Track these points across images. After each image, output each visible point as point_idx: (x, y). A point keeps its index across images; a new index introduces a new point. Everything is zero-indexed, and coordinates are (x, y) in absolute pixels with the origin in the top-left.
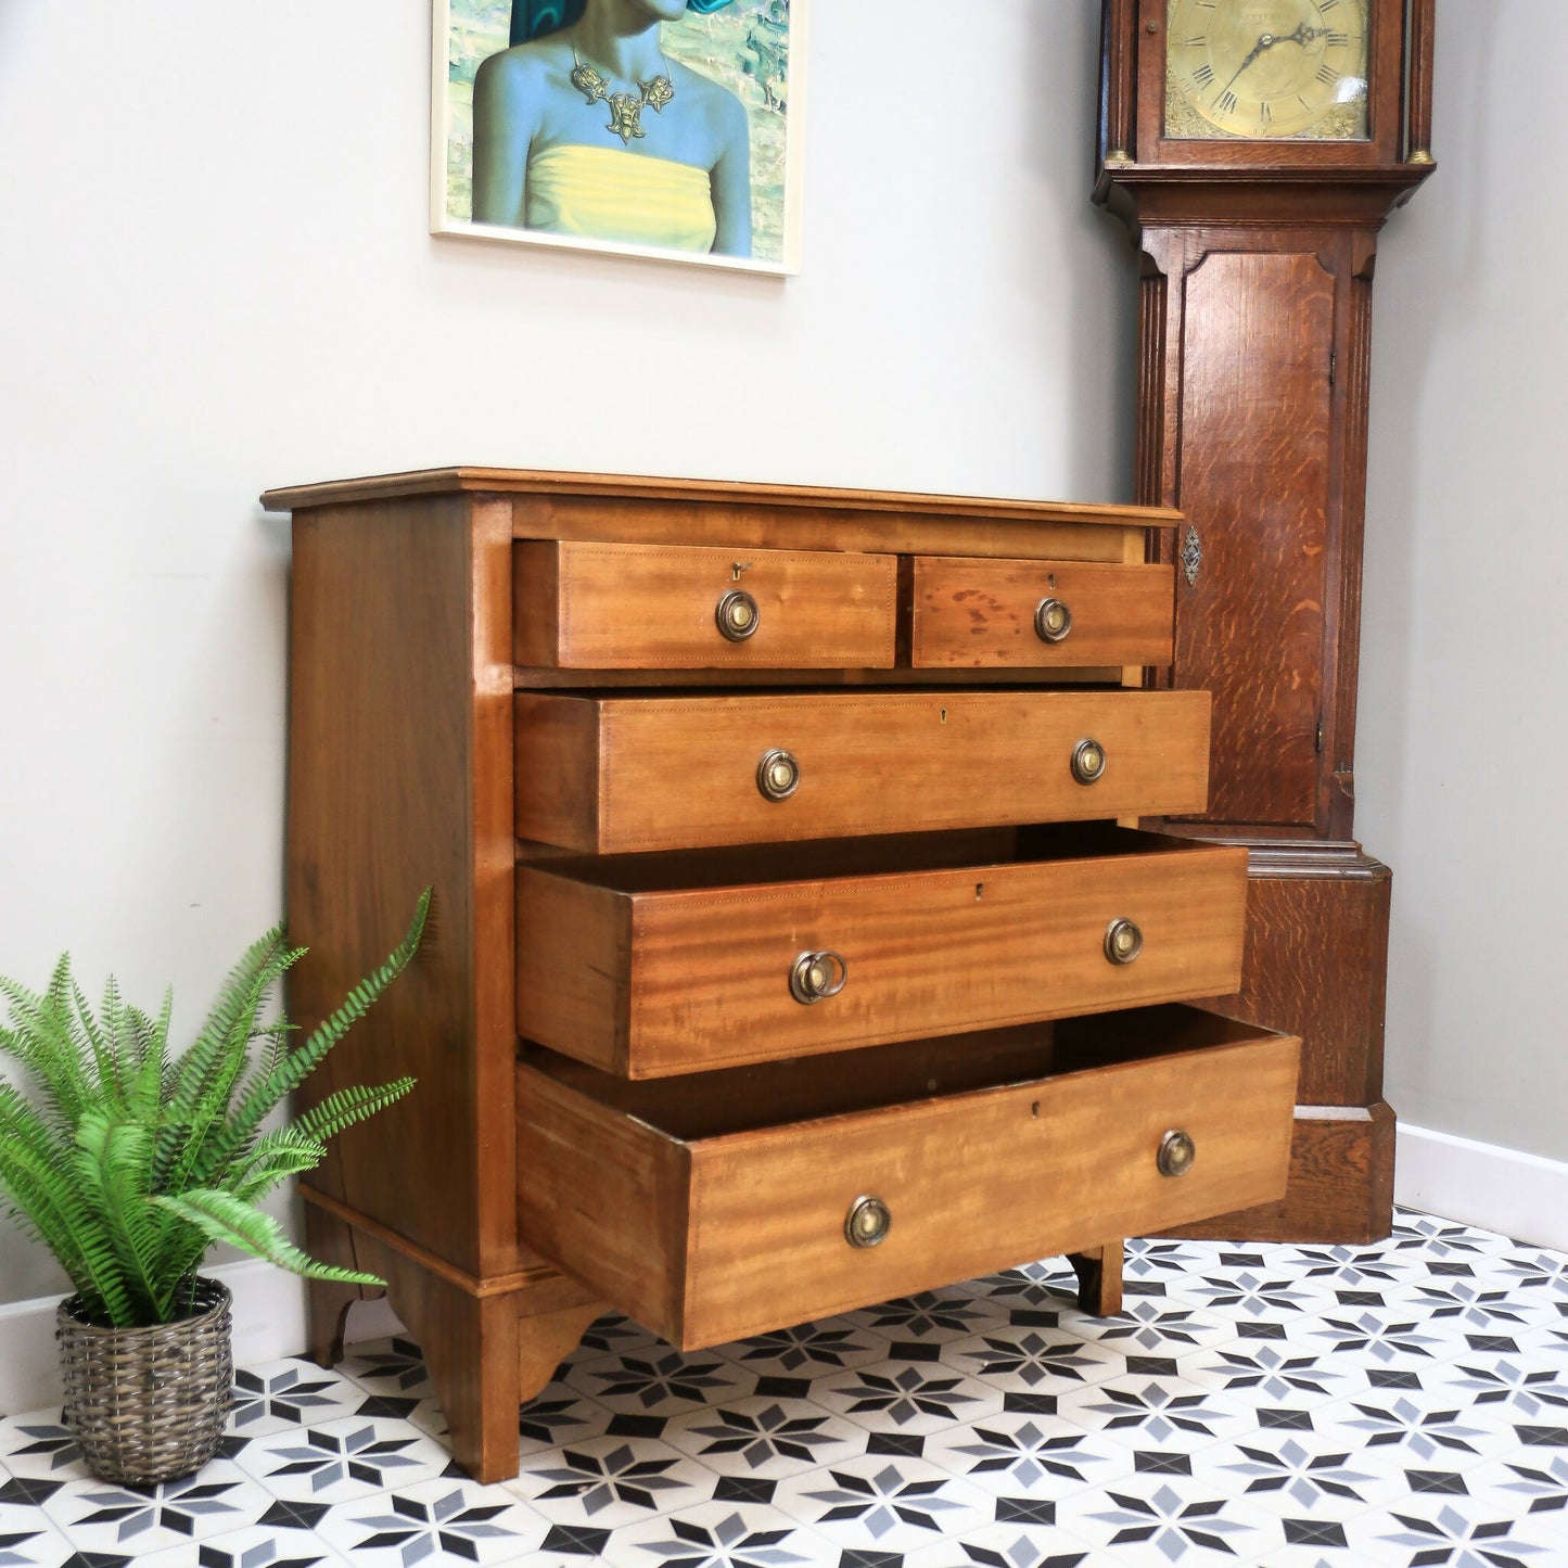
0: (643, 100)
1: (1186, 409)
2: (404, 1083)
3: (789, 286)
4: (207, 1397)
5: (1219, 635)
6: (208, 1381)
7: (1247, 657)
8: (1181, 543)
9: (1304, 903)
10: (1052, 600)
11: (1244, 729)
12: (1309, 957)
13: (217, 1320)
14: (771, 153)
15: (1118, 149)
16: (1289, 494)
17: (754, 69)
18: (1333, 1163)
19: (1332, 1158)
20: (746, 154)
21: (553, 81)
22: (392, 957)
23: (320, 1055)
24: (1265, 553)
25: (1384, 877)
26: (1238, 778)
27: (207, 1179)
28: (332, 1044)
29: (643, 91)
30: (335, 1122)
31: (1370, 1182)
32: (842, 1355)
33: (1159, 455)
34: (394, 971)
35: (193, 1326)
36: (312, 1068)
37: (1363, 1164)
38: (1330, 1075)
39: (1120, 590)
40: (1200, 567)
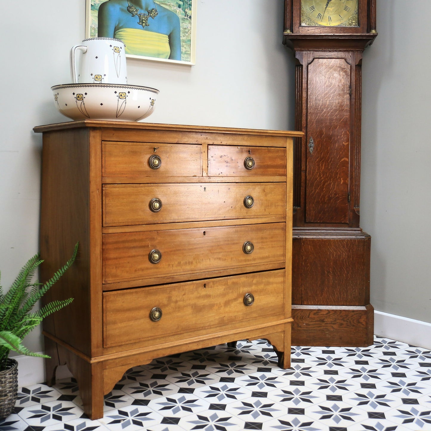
0: (148, 15)
1: (309, 103)
2: (70, 300)
3: (192, 68)
4: (9, 394)
5: (319, 168)
6: (10, 389)
7: (328, 174)
8: (308, 141)
9: (345, 246)
10: (249, 158)
11: (327, 196)
12: (347, 262)
13: (13, 371)
14: (187, 30)
15: (288, 29)
16: (339, 127)
17: (182, 7)
18: (355, 323)
19: (355, 321)
20: (179, 31)
21: (122, 10)
22: (67, 262)
23: (45, 291)
24: (332, 144)
25: (369, 238)
26: (326, 210)
27: (11, 329)
28: (49, 288)
29: (149, 13)
30: (49, 312)
31: (366, 328)
32: (205, 381)
33: (301, 117)
34: (68, 267)
35: (5, 373)
36: (43, 295)
37: (364, 323)
38: (354, 297)
39: (270, 155)
40: (314, 148)
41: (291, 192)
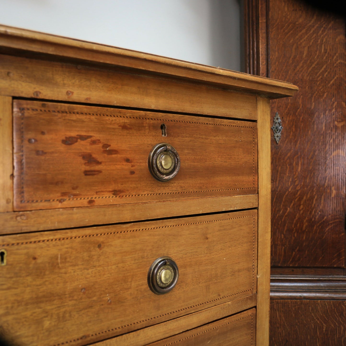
5: (293, 169)
7: (308, 181)
10: (163, 146)
11: (307, 218)
16: (327, 95)
24: (315, 126)
26: (304, 244)
39: (221, 138)
40: (282, 134)
41: (267, 232)
